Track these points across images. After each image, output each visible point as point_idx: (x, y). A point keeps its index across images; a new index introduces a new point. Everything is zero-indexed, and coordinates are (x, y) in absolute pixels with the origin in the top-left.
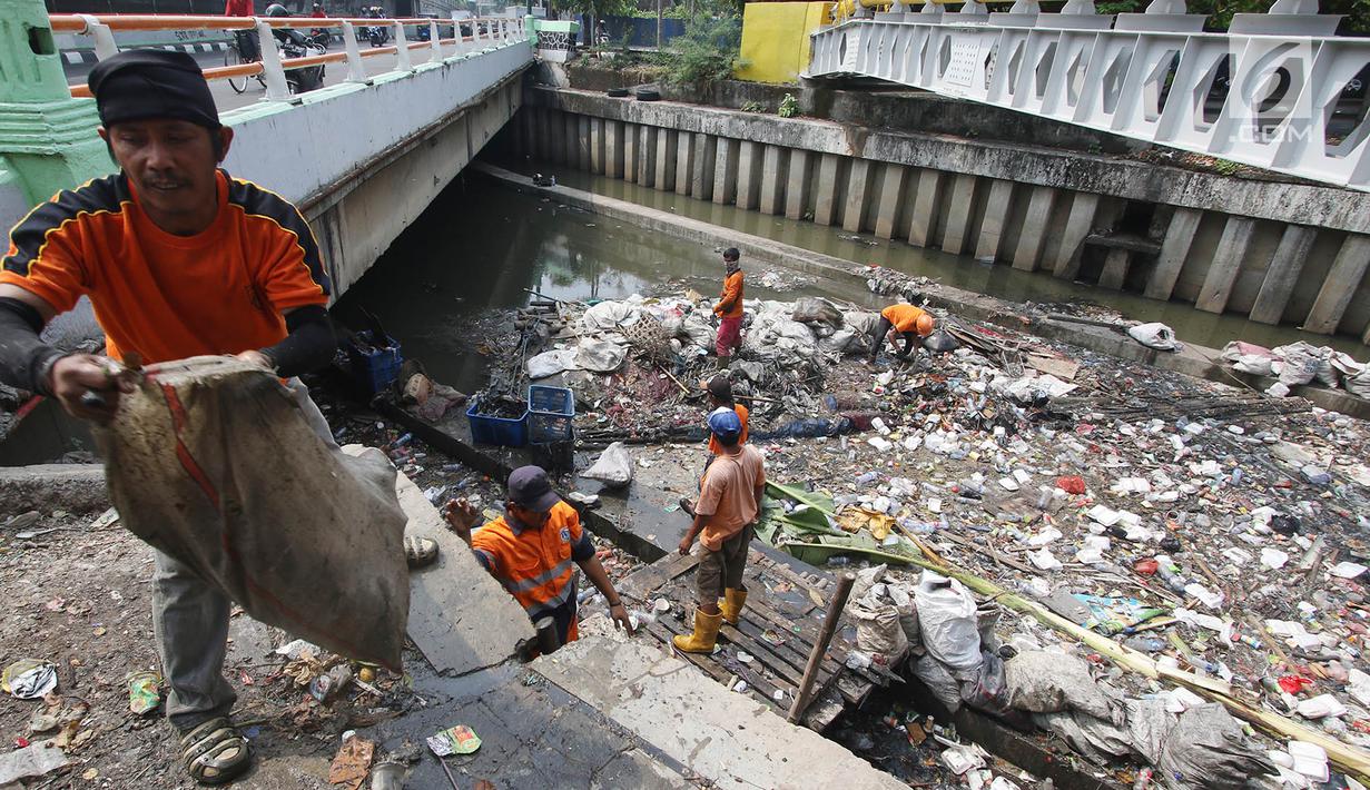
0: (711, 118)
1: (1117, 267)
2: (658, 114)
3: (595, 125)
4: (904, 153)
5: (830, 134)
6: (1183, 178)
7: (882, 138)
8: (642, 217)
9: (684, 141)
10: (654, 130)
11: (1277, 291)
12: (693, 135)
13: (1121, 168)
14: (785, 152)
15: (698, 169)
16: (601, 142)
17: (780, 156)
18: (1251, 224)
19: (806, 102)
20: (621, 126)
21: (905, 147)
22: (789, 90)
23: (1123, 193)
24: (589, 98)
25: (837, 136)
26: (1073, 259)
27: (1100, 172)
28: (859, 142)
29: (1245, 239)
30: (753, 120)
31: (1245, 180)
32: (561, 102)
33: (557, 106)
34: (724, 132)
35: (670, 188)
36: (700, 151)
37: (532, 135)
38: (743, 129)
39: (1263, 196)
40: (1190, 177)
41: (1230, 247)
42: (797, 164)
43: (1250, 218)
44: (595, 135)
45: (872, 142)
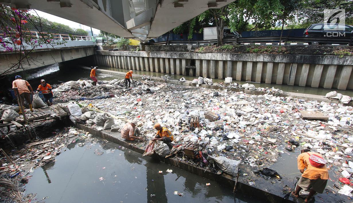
0: (126, 53)
1: (191, 72)
2: (116, 53)
3: (107, 57)
4: (155, 55)
5: (144, 53)
6: (194, 54)
7: (152, 53)
8: (108, 72)
9: (122, 58)
10: (117, 56)
11: (213, 72)
12: (123, 56)
13: (186, 54)
14: (138, 58)
15: (125, 63)
16: (109, 60)
17: (138, 59)
18: (206, 61)
19: (141, 48)
20: (112, 56)
21: (155, 54)
22: (138, 46)
23: (187, 58)
24: (105, 52)
25: (145, 54)
26: (185, 71)
27: (183, 55)
28: (148, 54)
29: (206, 64)
30: (132, 52)
31: (202, 53)
32: (101, 53)
33: (100, 54)
34: (128, 55)
35: (122, 68)
36: (125, 60)
37: (98, 61)
38: (131, 54)
39: (205, 55)
40: (195, 54)
41: (205, 65)
42: (141, 59)
43: (206, 60)
44: (108, 59)
45: (150, 54)
